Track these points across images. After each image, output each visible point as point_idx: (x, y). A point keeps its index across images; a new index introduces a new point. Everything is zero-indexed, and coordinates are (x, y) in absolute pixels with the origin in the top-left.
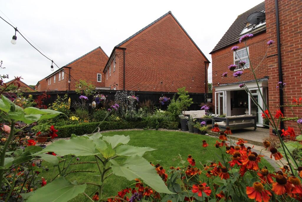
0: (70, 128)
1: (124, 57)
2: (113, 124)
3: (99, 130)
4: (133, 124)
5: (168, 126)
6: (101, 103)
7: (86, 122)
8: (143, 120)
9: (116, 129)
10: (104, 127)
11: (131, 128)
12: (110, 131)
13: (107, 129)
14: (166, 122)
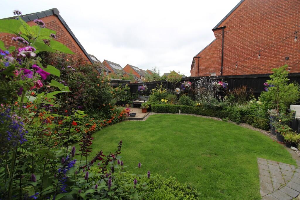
0: (158, 107)
1: (223, 37)
2: (193, 109)
3: (180, 112)
4: (213, 112)
5: (253, 122)
6: (186, 89)
7: (171, 104)
8: (224, 110)
9: (195, 114)
10: (184, 110)
11: (210, 116)
12: (190, 114)
13: (187, 112)
14: (252, 117)
